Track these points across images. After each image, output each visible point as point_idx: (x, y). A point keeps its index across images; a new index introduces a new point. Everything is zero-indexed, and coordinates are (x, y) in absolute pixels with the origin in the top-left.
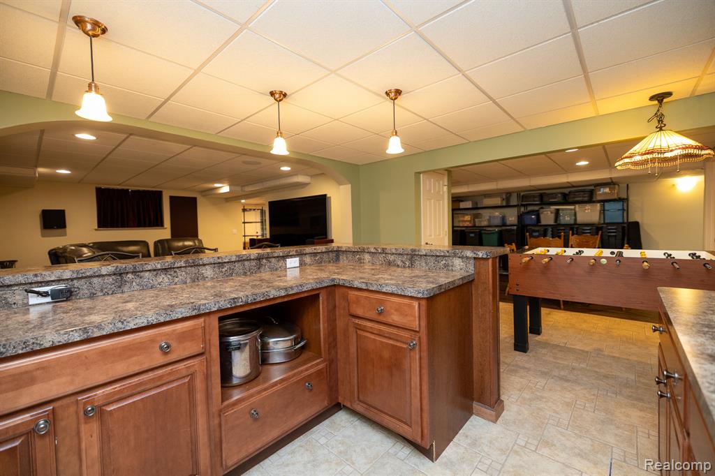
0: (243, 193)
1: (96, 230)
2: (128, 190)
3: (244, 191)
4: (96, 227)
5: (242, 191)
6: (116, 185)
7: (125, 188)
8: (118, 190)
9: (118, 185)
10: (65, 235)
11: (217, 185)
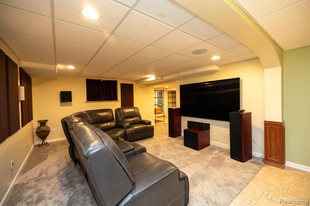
0: (162, 81)
1: (86, 102)
2: (101, 80)
3: (163, 79)
4: (86, 101)
5: (161, 79)
6: (95, 77)
7: (100, 79)
8: (96, 80)
9: (97, 77)
10: (71, 105)
11: (148, 76)
